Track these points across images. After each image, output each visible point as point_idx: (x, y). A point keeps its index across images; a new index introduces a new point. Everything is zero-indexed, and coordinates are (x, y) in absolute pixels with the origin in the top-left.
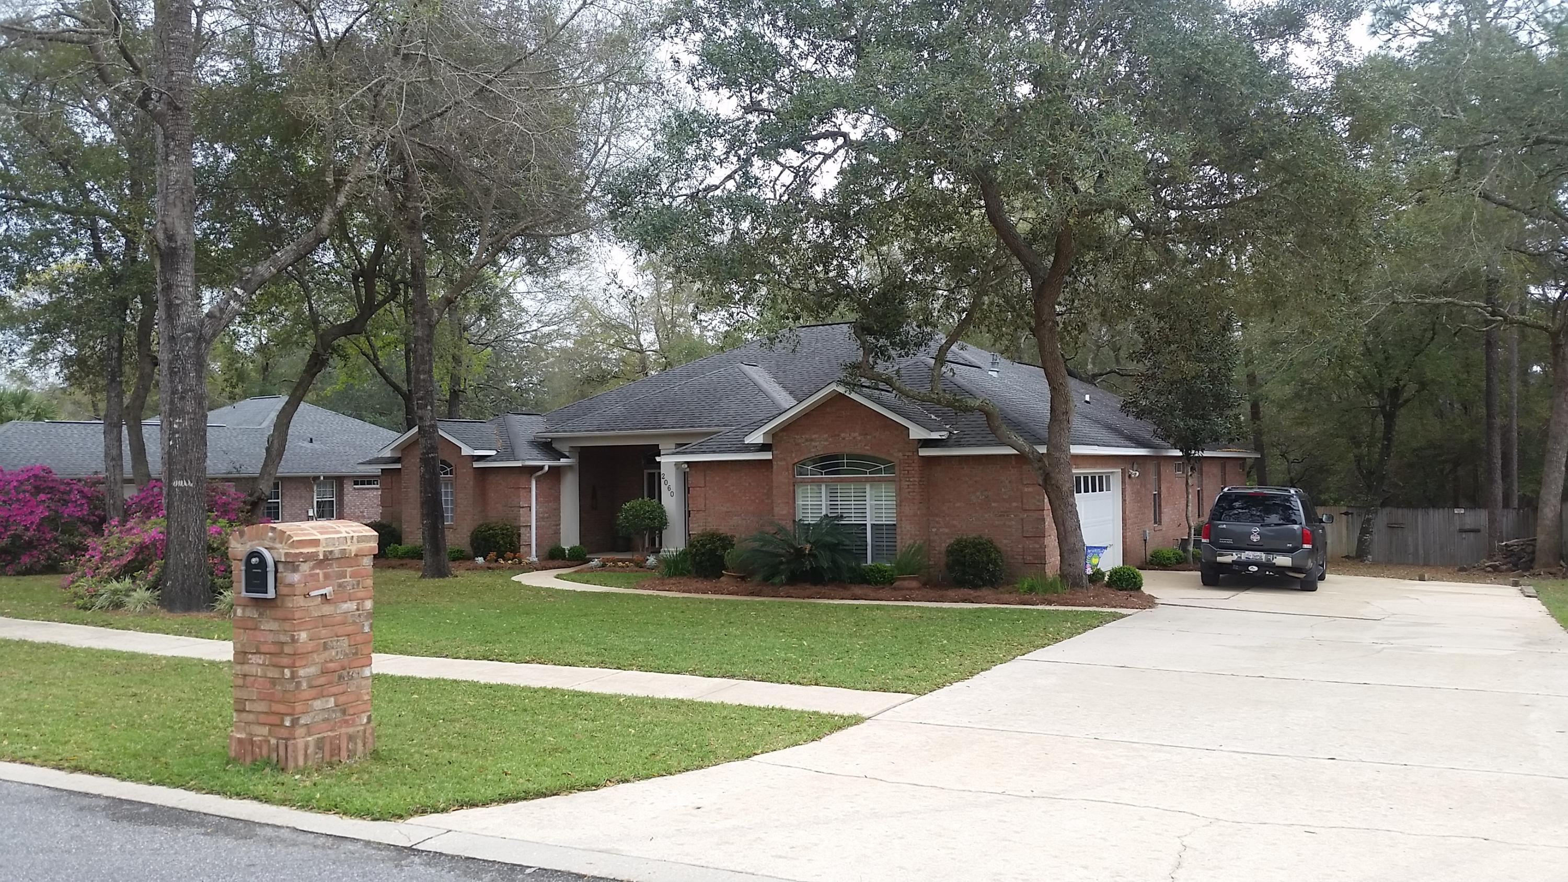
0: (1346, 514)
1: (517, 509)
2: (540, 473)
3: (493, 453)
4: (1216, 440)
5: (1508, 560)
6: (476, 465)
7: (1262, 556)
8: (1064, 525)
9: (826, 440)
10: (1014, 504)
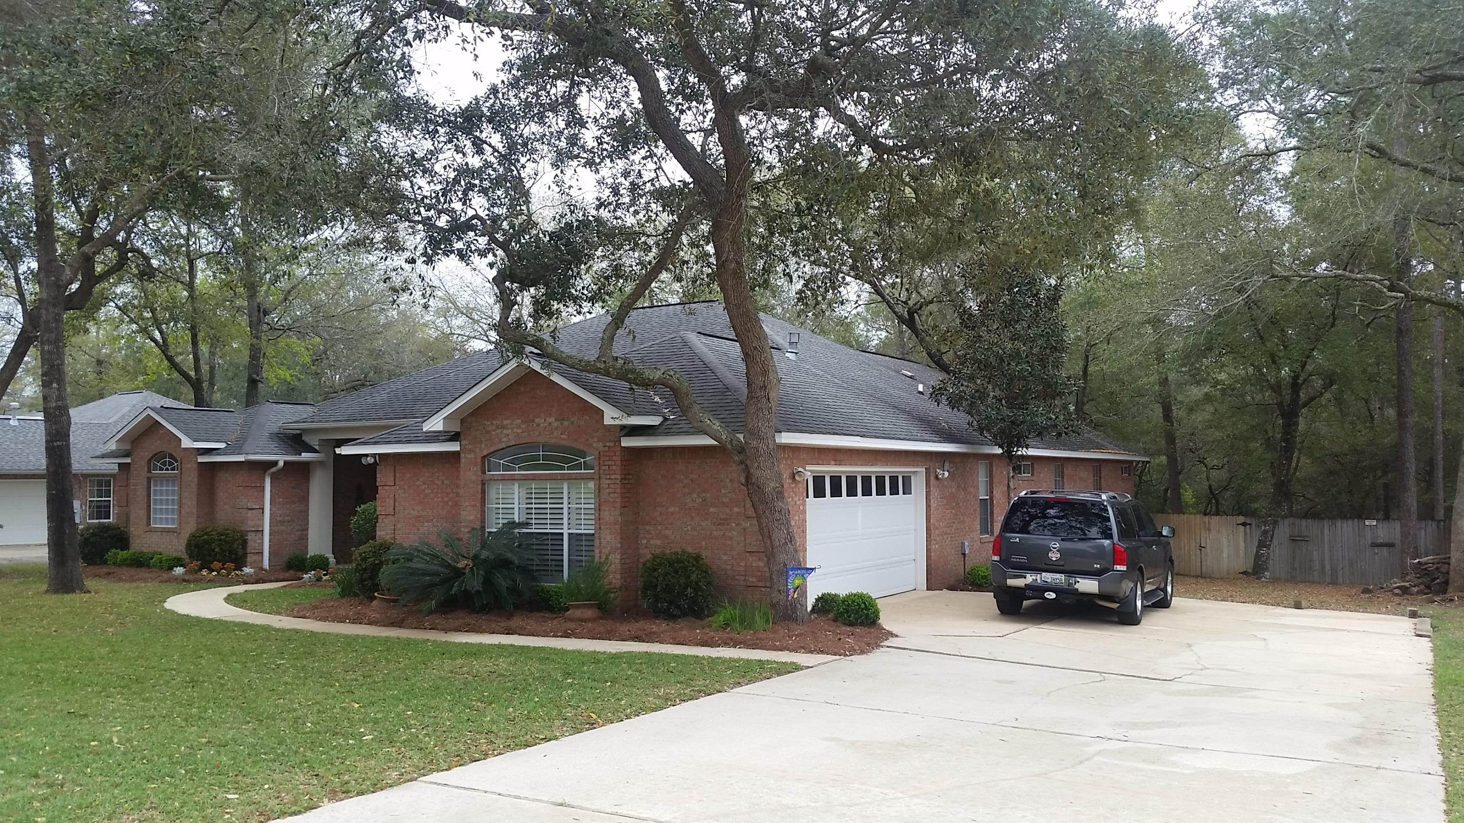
0: (1244, 524)
1: (244, 511)
2: (274, 470)
3: (222, 445)
4: (1041, 434)
5: (1420, 581)
6: (201, 459)
7: (1060, 579)
8: (770, 537)
9: (519, 427)
10: (736, 510)
